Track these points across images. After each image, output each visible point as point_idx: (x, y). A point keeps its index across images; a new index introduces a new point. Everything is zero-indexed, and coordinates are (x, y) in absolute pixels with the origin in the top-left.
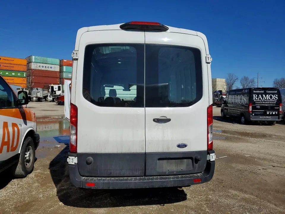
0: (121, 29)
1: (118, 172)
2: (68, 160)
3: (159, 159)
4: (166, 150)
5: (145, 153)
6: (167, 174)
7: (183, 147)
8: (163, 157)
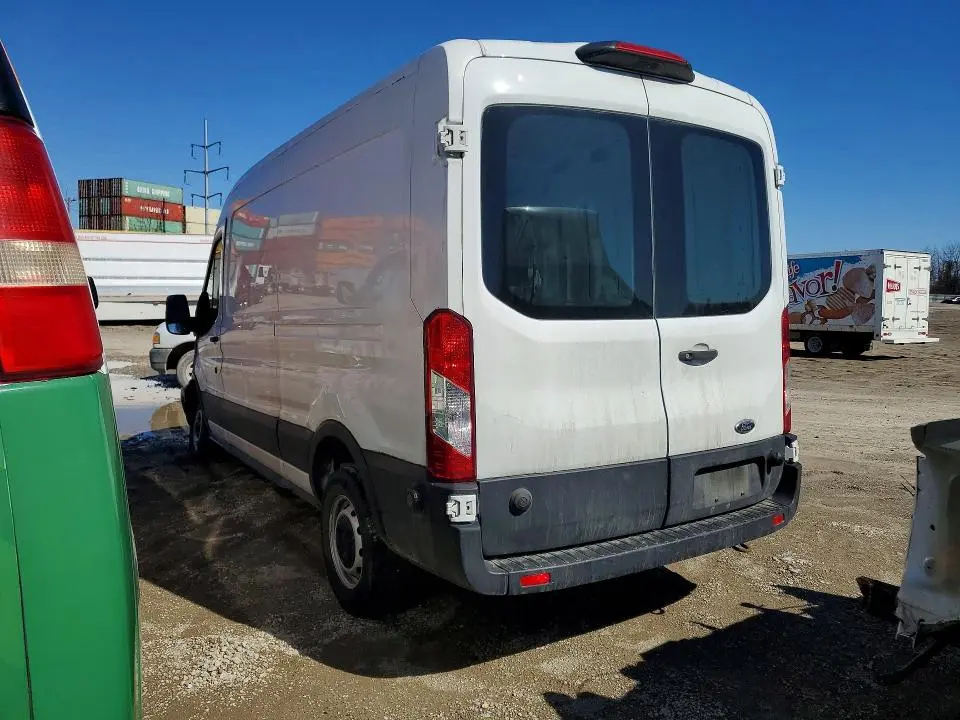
0: (579, 61)
1: (600, 526)
2: (451, 508)
3: (701, 472)
4: (713, 445)
5: (668, 458)
6: (711, 513)
7: (748, 430)
8: (709, 463)
